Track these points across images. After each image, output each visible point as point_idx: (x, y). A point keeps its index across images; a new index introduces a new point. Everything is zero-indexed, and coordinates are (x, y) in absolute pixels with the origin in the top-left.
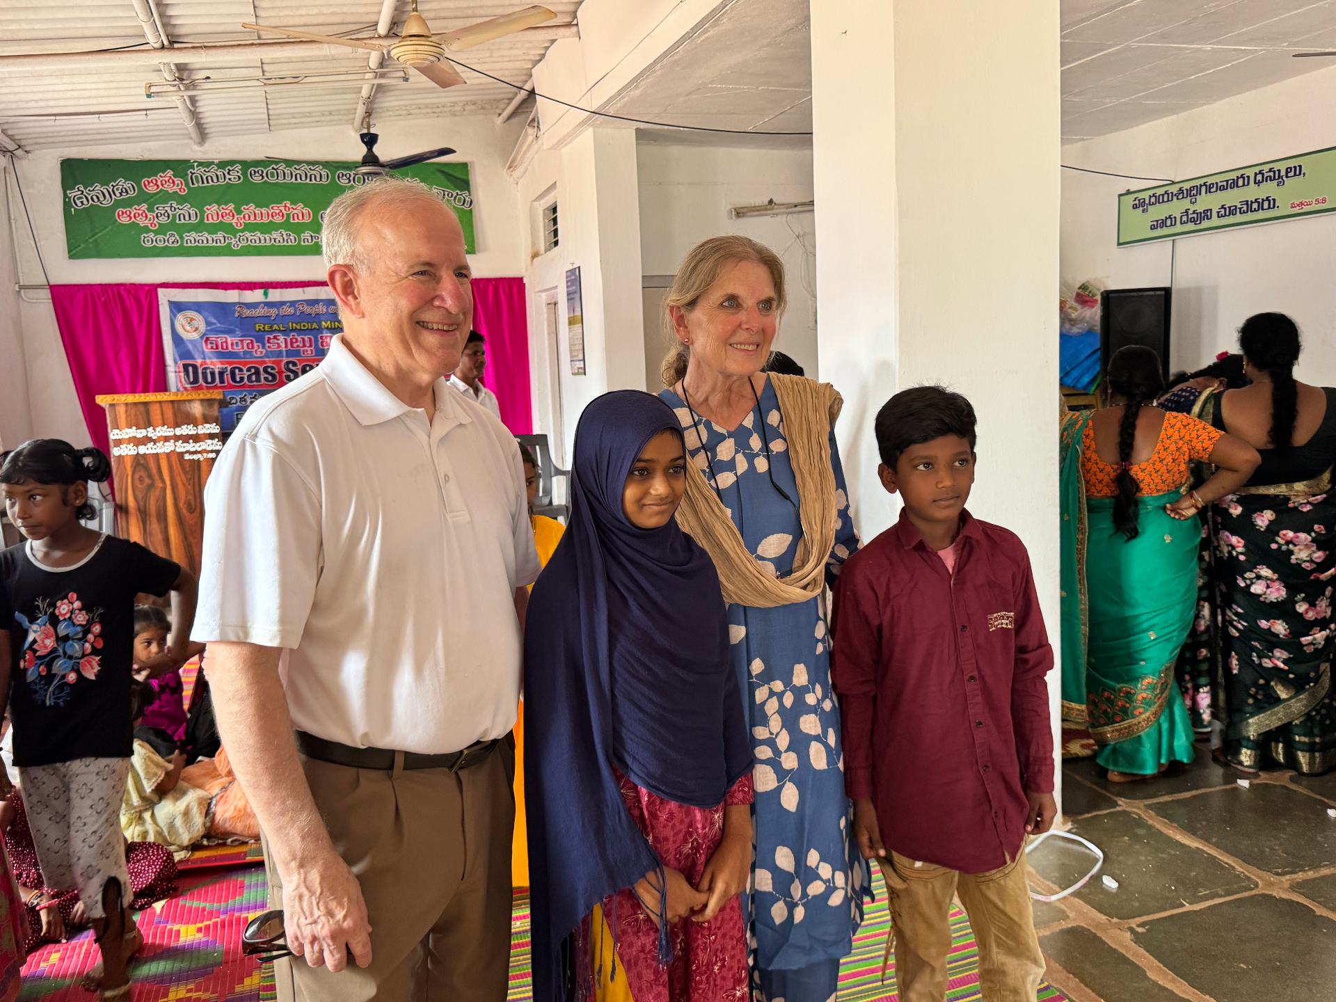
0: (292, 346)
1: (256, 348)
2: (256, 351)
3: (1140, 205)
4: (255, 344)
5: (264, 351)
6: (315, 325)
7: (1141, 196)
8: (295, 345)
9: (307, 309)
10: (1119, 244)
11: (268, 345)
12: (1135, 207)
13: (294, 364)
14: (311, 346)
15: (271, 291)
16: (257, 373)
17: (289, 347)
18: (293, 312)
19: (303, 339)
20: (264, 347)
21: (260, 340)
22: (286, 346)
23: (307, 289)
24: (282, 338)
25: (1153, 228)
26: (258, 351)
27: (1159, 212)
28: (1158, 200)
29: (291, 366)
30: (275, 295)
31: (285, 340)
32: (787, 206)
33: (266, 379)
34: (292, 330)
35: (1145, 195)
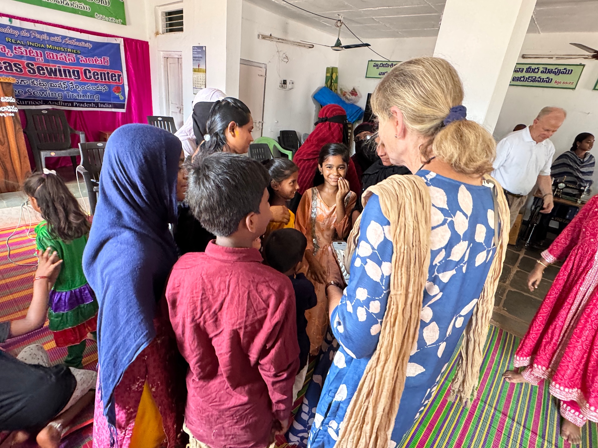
0: (30, 55)
1: (7, 51)
2: (7, 53)
3: (376, 66)
4: (6, 49)
5: (13, 54)
6: (42, 46)
7: (377, 63)
8: (32, 54)
9: (38, 36)
10: (366, 77)
11: (14, 51)
12: (374, 66)
13: (32, 65)
14: (41, 56)
15: (13, 20)
16: (10, 65)
17: (28, 55)
18: (29, 35)
19: (37, 52)
20: (12, 52)
21: (9, 47)
22: (27, 54)
23: (36, 24)
24: (23, 49)
25: (380, 74)
26: (9, 53)
27: (382, 70)
28: (383, 66)
29: (30, 65)
30: (16, 23)
31: (26, 51)
32: (276, 38)
33: (16, 70)
34: (29, 46)
35: (379, 63)
